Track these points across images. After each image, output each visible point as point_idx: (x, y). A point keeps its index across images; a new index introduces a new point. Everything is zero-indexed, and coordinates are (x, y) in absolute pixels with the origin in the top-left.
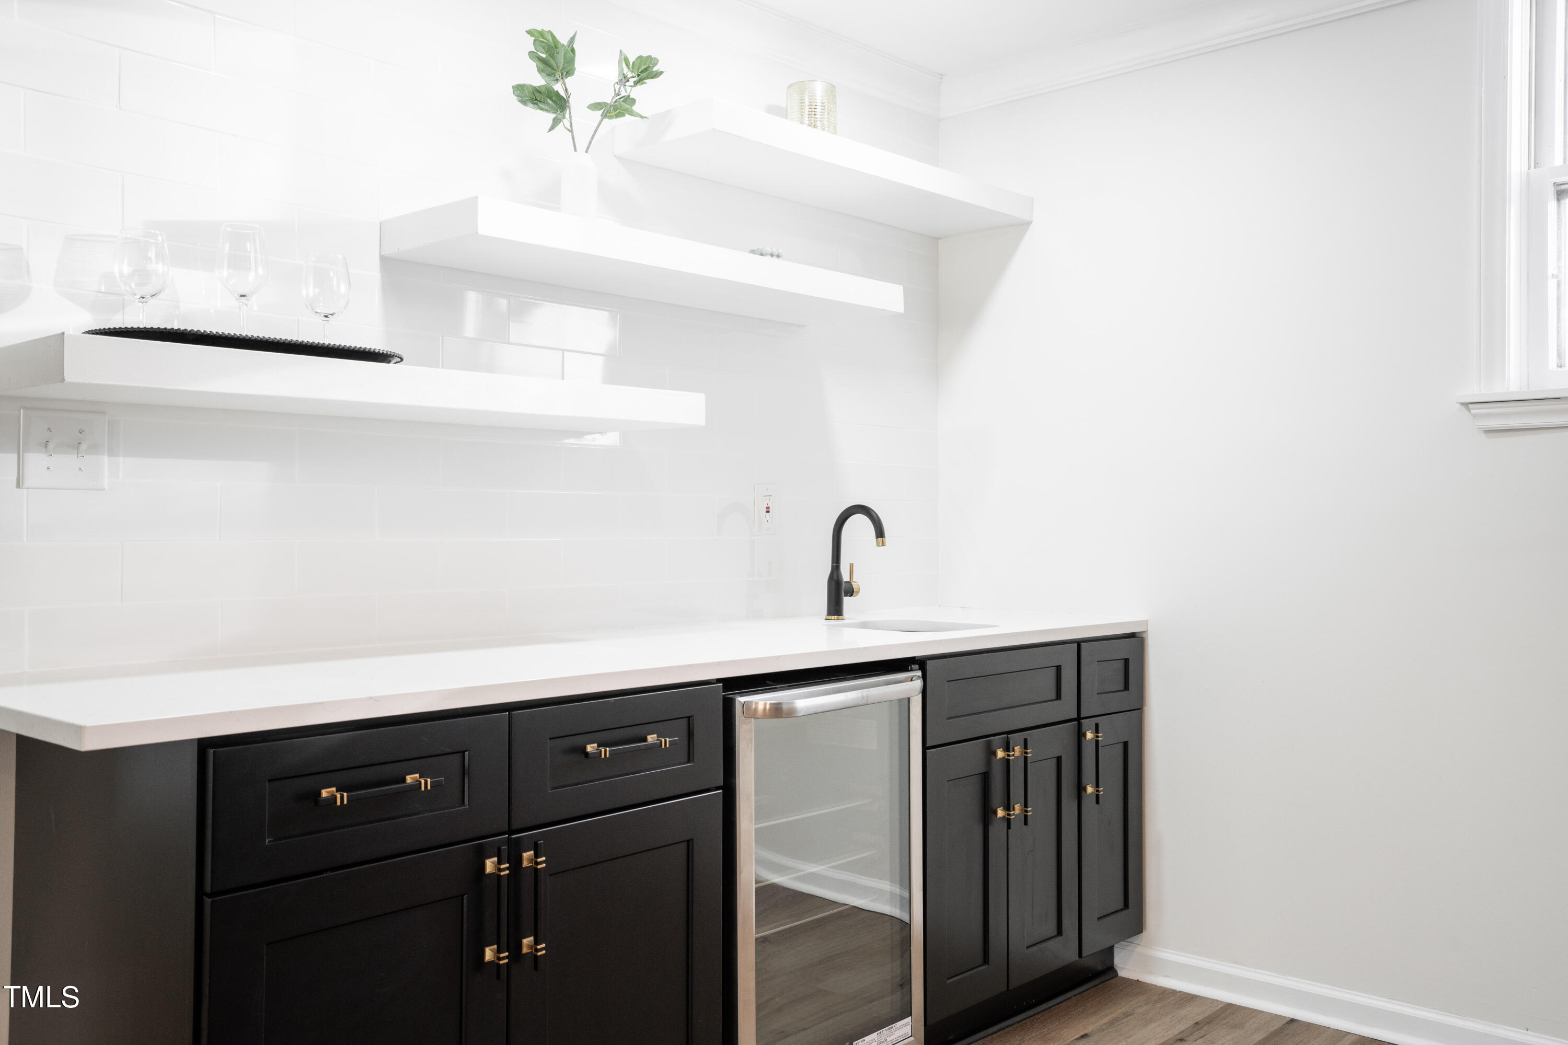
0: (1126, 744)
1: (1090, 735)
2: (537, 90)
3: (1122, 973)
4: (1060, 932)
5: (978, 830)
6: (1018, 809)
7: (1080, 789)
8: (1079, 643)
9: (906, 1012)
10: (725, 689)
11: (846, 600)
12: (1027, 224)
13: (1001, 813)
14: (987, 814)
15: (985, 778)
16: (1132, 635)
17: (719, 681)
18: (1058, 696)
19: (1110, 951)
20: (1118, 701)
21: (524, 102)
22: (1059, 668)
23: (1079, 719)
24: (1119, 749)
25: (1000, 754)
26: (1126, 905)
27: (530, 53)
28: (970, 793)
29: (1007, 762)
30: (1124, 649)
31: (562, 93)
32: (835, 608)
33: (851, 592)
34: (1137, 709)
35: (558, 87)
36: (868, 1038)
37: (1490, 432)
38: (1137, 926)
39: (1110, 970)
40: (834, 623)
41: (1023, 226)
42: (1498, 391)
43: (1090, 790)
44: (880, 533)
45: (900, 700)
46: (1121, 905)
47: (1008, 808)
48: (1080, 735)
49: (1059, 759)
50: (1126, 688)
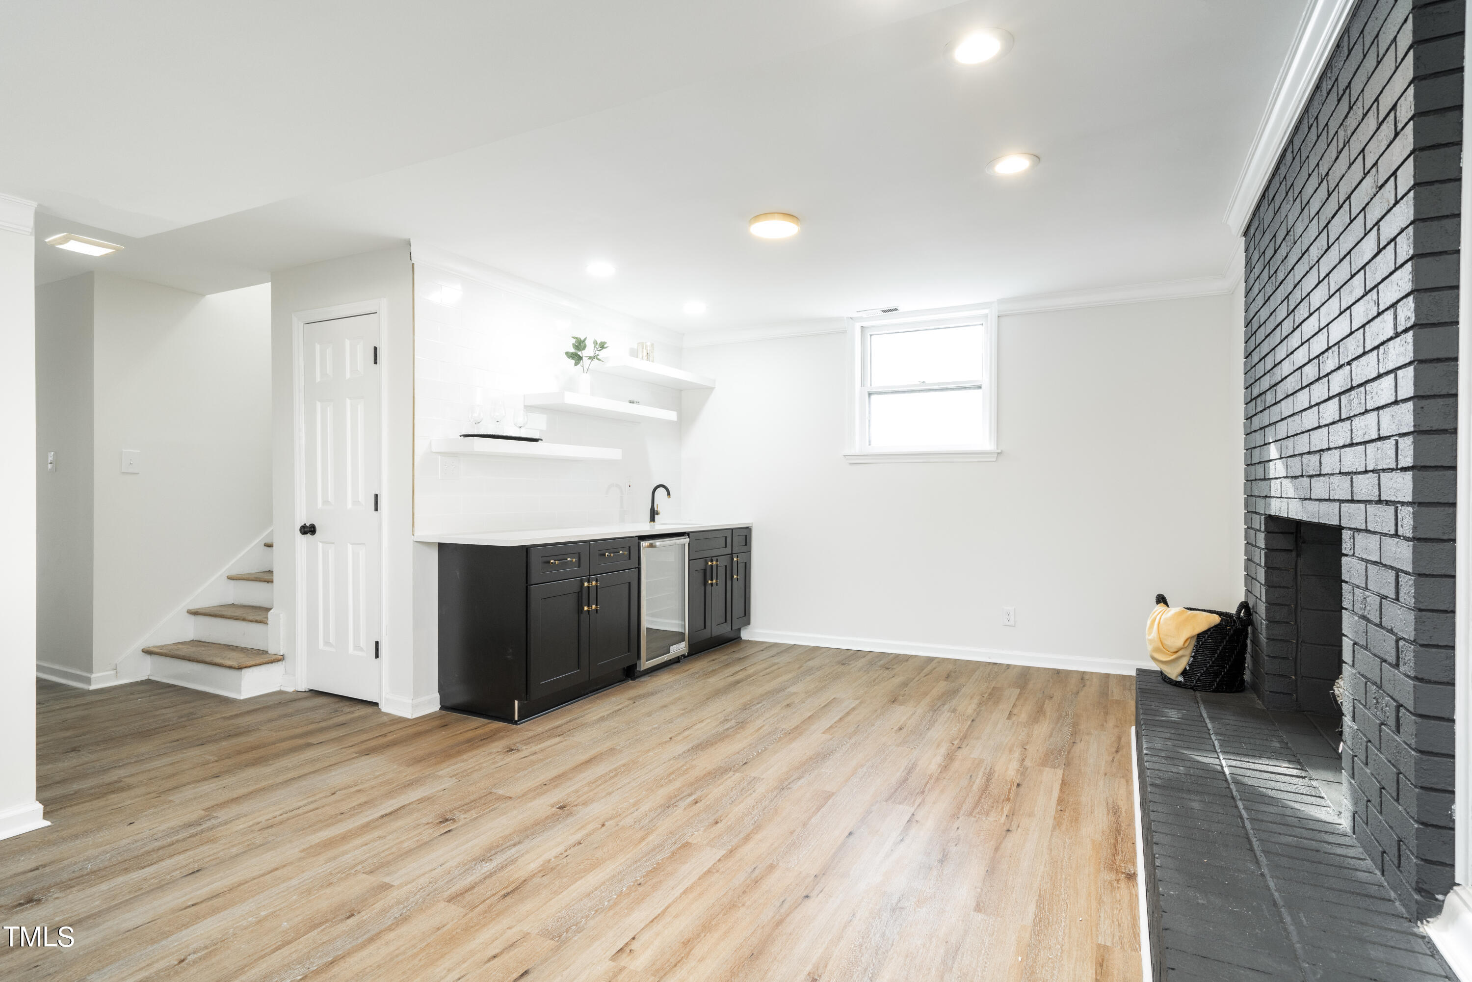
0: (746, 563)
1: (735, 559)
2: (572, 354)
3: (743, 639)
4: (726, 621)
5: (703, 588)
6: (714, 581)
7: (732, 577)
8: (732, 530)
9: (683, 640)
10: (639, 539)
11: (656, 516)
12: (714, 388)
13: (710, 582)
14: (705, 583)
15: (705, 570)
16: (748, 527)
17: (636, 536)
18: (726, 547)
19: (739, 630)
20: (744, 549)
21: (569, 358)
22: (726, 537)
23: (732, 554)
24: (744, 564)
25: (710, 563)
26: (745, 615)
27: (573, 344)
28: (700, 576)
29: (712, 566)
30: (745, 532)
31: (581, 355)
32: (652, 519)
33: (657, 514)
34: (749, 551)
35: (580, 353)
36: (674, 646)
37: (850, 464)
38: (748, 623)
39: (740, 637)
40: (652, 524)
41: (711, 389)
42: (852, 452)
43: (735, 577)
44: (669, 494)
45: (682, 545)
46: (743, 615)
47: (712, 580)
48: (732, 559)
49: (726, 566)
50: (746, 545)
